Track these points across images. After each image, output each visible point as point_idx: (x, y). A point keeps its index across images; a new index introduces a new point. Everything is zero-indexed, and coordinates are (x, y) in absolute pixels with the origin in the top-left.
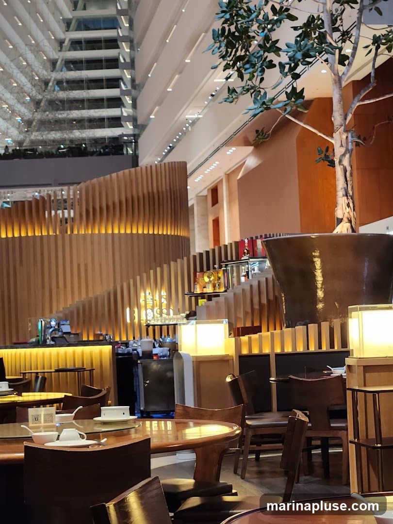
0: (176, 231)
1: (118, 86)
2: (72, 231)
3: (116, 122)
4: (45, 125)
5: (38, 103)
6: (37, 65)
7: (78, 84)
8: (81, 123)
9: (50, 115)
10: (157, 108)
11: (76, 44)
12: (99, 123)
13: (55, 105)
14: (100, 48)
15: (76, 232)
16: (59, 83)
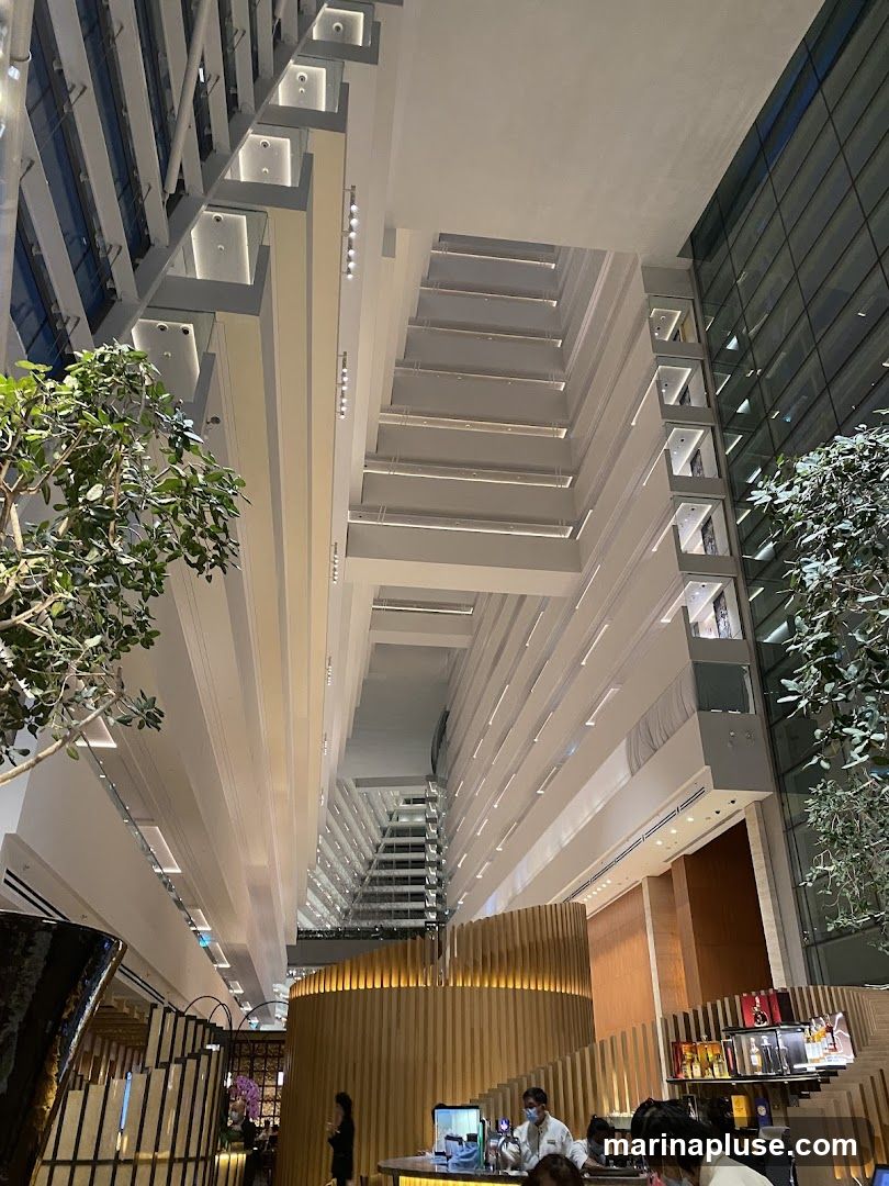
0: (558, 985)
1: (424, 883)
2: (455, 983)
3: (419, 914)
4: (358, 915)
5: (355, 896)
6: (358, 865)
7: (388, 880)
8: (389, 914)
9: (366, 906)
10: (466, 894)
11: (389, 848)
12: (404, 914)
13: (369, 898)
14: (407, 852)
15: (459, 984)
16: (373, 879)
